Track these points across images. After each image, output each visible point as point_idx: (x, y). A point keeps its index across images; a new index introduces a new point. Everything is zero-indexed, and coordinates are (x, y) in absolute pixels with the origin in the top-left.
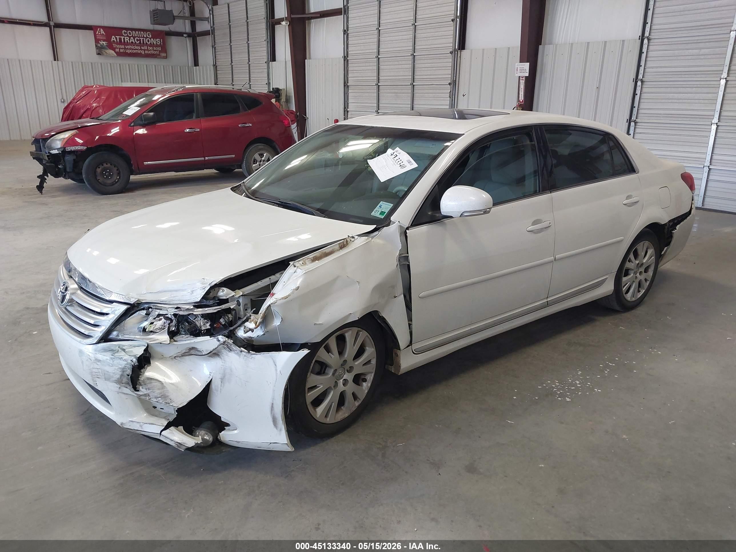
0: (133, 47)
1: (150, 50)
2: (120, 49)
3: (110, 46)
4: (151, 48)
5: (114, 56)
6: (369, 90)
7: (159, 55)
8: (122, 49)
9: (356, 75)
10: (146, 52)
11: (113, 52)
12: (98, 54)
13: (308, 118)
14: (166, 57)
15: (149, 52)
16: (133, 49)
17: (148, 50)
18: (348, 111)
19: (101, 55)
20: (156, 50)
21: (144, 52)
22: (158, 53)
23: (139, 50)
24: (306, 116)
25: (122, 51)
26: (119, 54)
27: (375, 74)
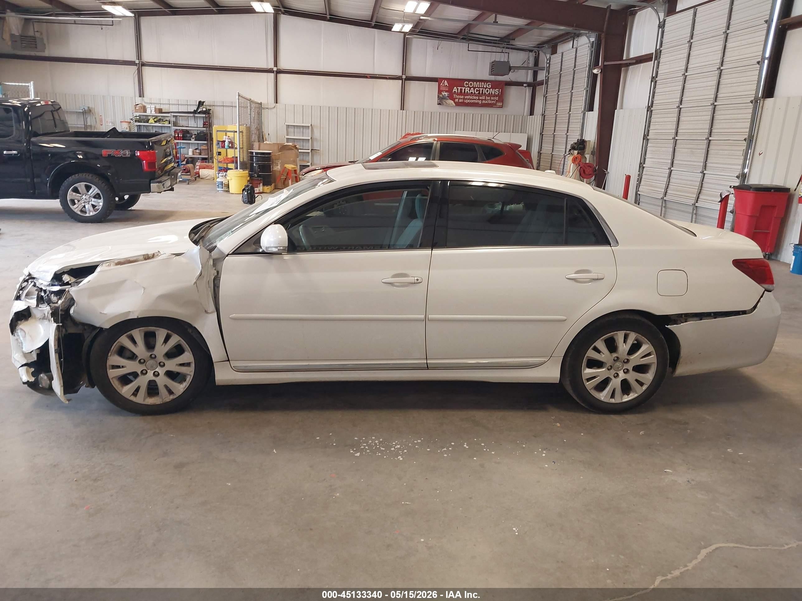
0: (471, 98)
1: (487, 100)
2: (459, 99)
3: (451, 97)
4: (489, 98)
5: (453, 106)
6: (667, 145)
7: (495, 104)
8: (461, 99)
9: (657, 127)
10: (484, 102)
11: (452, 102)
12: (439, 104)
13: (608, 173)
14: (501, 107)
15: (486, 102)
16: (471, 99)
17: (485, 100)
18: (643, 167)
19: (441, 105)
20: (493, 100)
21: (482, 101)
22: (494, 102)
23: (478, 100)
24: (607, 170)
25: (460, 101)
26: (458, 104)
27: (674, 127)
